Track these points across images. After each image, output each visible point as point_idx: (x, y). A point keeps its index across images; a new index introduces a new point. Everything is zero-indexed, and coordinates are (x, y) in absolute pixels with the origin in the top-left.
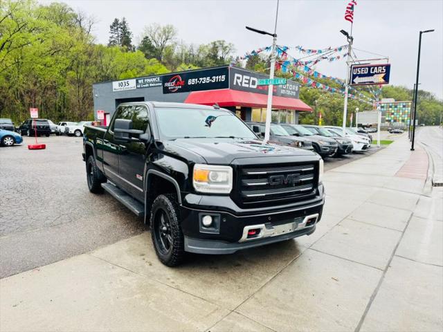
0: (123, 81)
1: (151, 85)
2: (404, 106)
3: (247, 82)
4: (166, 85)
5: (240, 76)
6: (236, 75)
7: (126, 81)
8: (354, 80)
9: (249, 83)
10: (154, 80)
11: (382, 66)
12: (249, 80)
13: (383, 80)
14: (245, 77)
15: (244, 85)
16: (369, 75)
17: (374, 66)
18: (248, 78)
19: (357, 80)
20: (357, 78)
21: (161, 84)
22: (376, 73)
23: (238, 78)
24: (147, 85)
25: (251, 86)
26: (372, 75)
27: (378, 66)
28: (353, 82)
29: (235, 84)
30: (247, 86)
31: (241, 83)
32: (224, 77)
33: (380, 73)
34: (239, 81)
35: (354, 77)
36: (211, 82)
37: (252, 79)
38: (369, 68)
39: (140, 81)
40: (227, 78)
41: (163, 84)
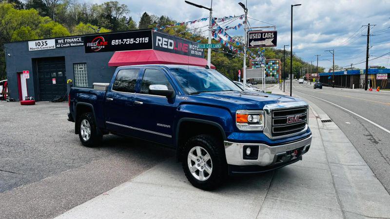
0: (40, 41)
1: (72, 45)
2: (273, 64)
3: (166, 43)
4: (88, 45)
5: (161, 38)
6: (158, 38)
7: (44, 41)
8: (251, 44)
9: (167, 45)
10: (75, 40)
11: (271, 32)
12: (167, 42)
13: (272, 44)
14: (164, 39)
15: (164, 46)
16: (262, 39)
17: (265, 33)
18: (166, 40)
19: (253, 43)
20: (253, 41)
21: (83, 44)
22: (267, 38)
23: (159, 40)
24: (68, 45)
25: (170, 47)
26: (264, 39)
27: (268, 32)
28: (250, 45)
29: (157, 45)
30: (166, 47)
31: (162, 44)
32: (147, 39)
33: (270, 38)
34: (160, 43)
35: (250, 41)
36: (134, 43)
37: (170, 41)
38: (262, 33)
39: (59, 41)
40: (150, 40)
41: (85, 44)
